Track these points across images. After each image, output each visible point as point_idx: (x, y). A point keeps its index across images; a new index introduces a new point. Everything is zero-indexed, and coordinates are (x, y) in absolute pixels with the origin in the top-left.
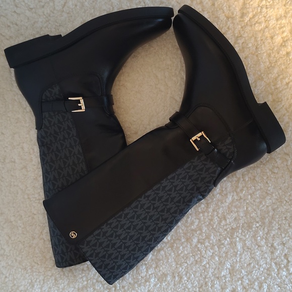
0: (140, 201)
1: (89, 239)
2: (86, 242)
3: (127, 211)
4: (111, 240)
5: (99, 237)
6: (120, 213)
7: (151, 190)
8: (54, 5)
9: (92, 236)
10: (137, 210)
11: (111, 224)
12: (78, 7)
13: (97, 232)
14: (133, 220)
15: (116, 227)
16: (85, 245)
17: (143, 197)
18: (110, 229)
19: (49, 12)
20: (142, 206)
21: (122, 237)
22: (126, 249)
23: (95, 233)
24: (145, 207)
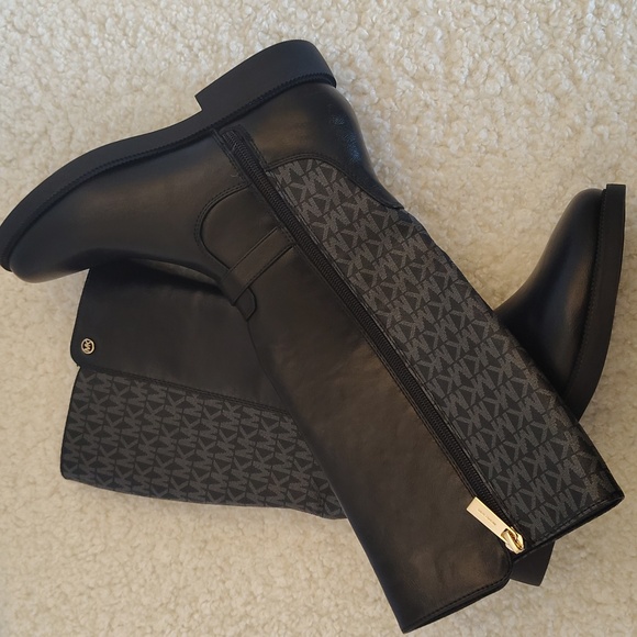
0: (225, 408)
1: (102, 377)
2: (93, 377)
3: (193, 399)
4: (128, 416)
5: (116, 390)
6: (181, 392)
7: (258, 412)
8: (51, 143)
9: (110, 378)
10: (208, 415)
11: (153, 392)
12: (97, 136)
13: (122, 380)
14: (186, 422)
15: (155, 405)
16: (89, 379)
17: (235, 408)
18: (144, 399)
19: (43, 160)
20: (222, 419)
21: (147, 429)
22: (134, 453)
23: (119, 379)
24: (225, 425)
